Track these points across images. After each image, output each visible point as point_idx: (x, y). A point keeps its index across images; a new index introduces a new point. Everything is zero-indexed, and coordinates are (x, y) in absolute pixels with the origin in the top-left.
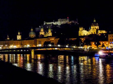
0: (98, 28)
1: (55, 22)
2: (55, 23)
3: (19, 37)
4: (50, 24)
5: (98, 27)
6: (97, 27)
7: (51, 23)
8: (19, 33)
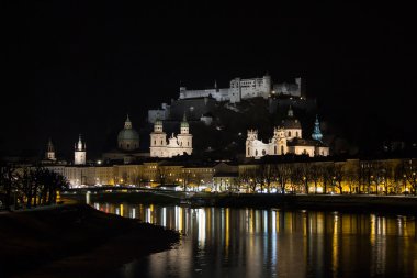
0: (300, 135)
1: (218, 91)
2: (218, 95)
3: (79, 157)
4: (203, 98)
5: (300, 131)
6: (296, 132)
7: (206, 93)
8: (80, 146)
